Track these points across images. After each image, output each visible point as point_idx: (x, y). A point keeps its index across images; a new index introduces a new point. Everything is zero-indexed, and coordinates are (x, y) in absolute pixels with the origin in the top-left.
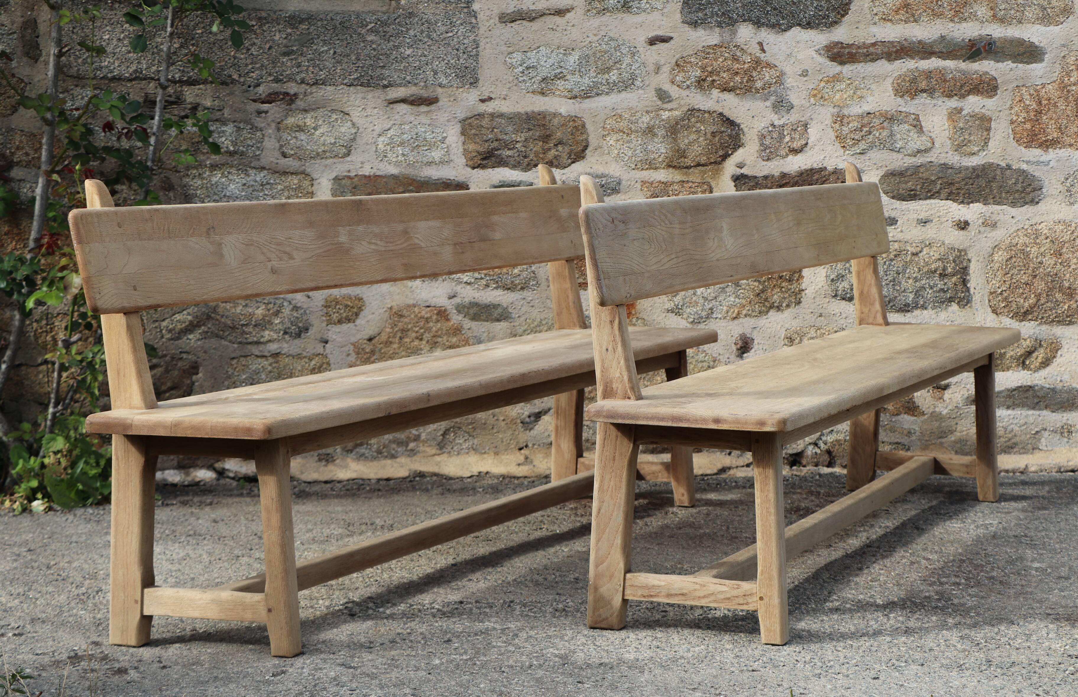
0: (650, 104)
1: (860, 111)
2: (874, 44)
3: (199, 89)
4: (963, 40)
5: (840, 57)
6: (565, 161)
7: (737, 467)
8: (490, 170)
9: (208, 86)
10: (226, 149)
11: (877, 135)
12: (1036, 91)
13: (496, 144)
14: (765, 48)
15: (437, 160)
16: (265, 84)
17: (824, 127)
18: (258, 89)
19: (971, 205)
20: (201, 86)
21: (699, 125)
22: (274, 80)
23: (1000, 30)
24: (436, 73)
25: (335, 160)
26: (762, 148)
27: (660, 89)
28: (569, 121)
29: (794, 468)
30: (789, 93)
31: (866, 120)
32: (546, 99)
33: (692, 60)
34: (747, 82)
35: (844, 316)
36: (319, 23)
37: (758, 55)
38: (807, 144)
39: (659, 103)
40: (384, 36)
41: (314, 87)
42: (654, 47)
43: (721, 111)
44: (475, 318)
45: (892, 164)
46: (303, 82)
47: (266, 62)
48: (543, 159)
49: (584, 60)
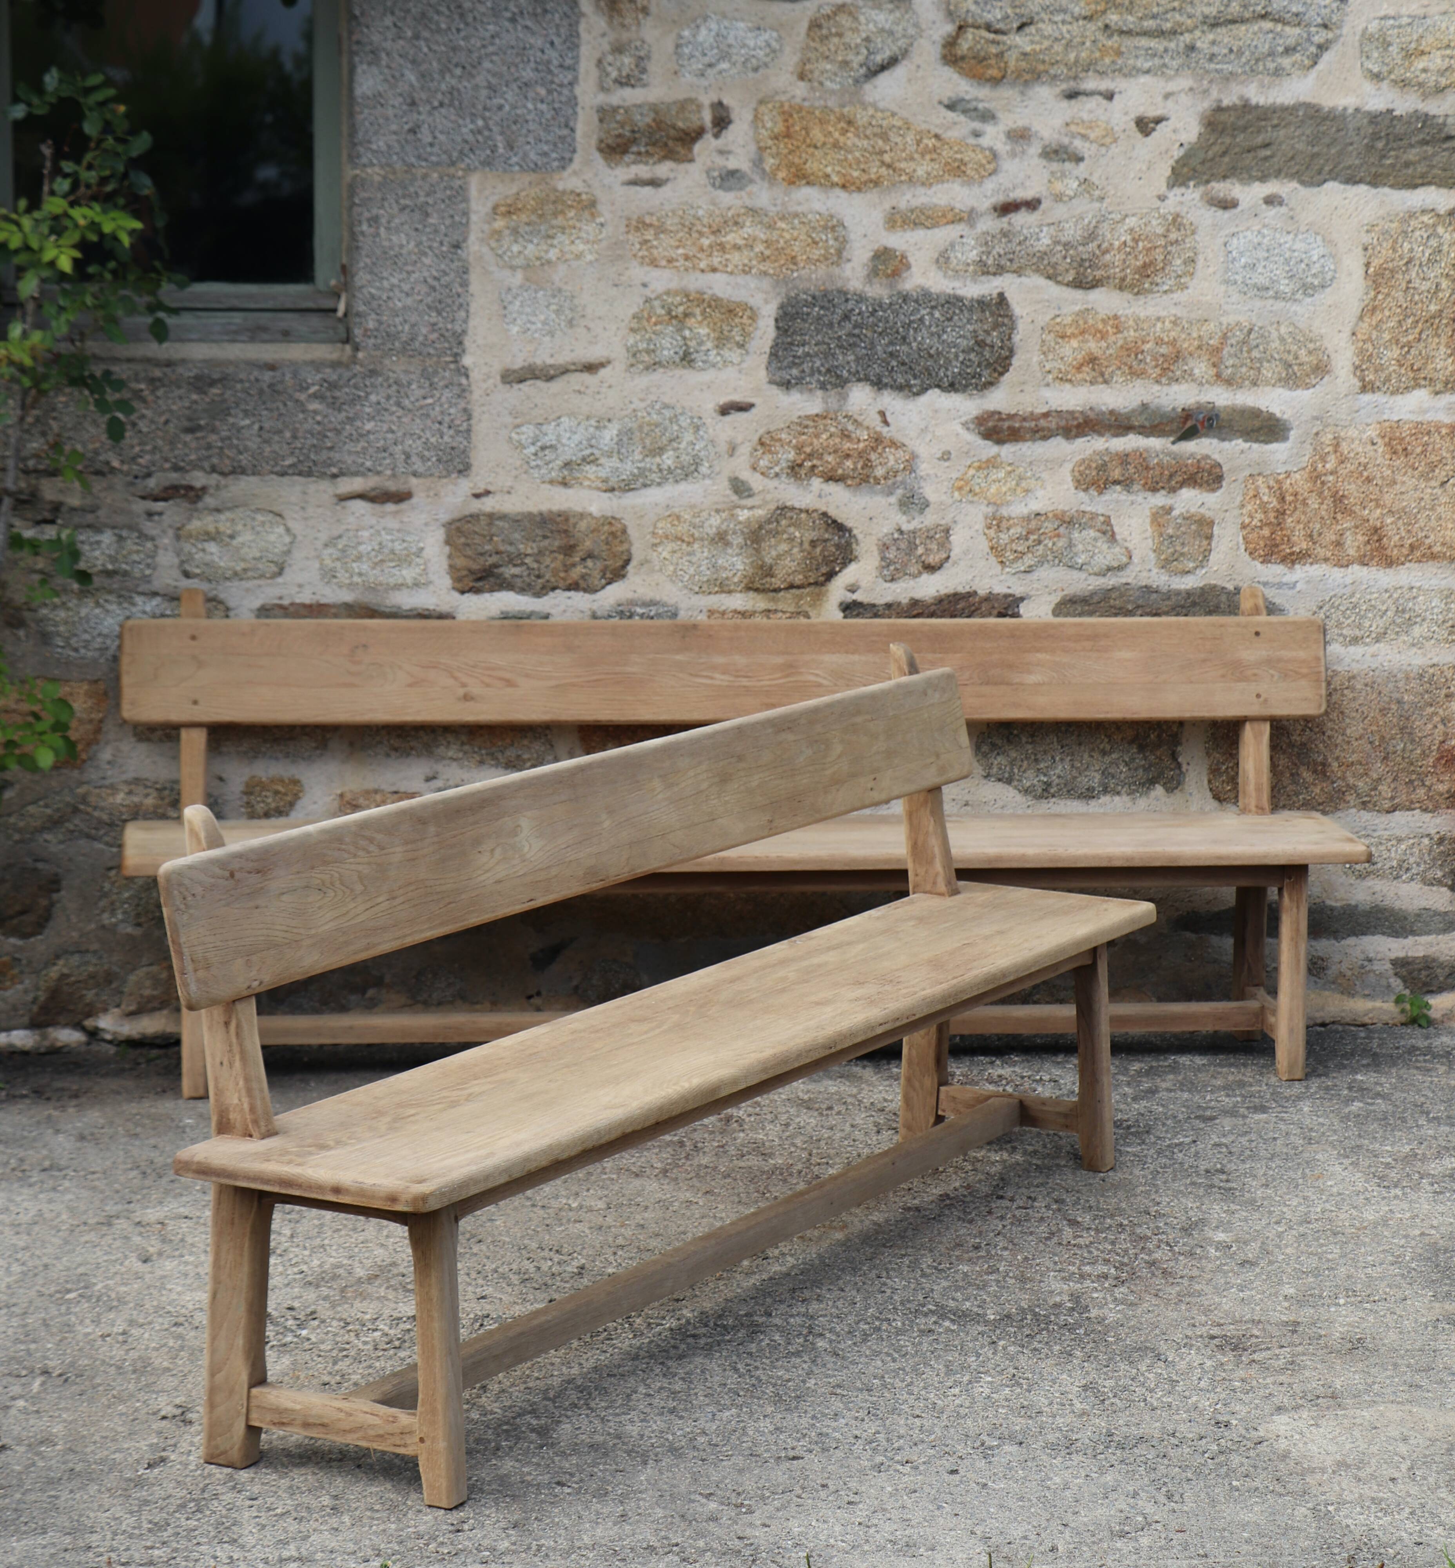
0: (721, 499)
1: (1025, 511)
2: (1046, 415)
3: (62, 482)
4: (1174, 409)
5: (998, 433)
6: (596, 582)
8: (487, 595)
10: (100, 568)
11: (1050, 545)
12: (1278, 482)
13: (494, 559)
14: (889, 420)
15: (409, 581)
16: (159, 474)
17: (973, 534)
18: (148, 480)
20: (65, 478)
21: (792, 529)
22: (172, 468)
23: (1225, 395)
24: (408, 456)
25: (261, 582)
26: (884, 564)
27: (736, 479)
28: (603, 525)
30: (923, 484)
31: (1033, 525)
32: (570, 492)
33: (783, 436)
34: (862, 468)
35: (1000, 803)
36: (239, 386)
37: (878, 429)
38: (948, 557)
39: (735, 498)
40: (333, 403)
41: (230, 477)
42: (728, 418)
43: (824, 509)
45: (1071, 587)
46: (214, 469)
47: (160, 443)
48: (564, 579)
49: (626, 436)
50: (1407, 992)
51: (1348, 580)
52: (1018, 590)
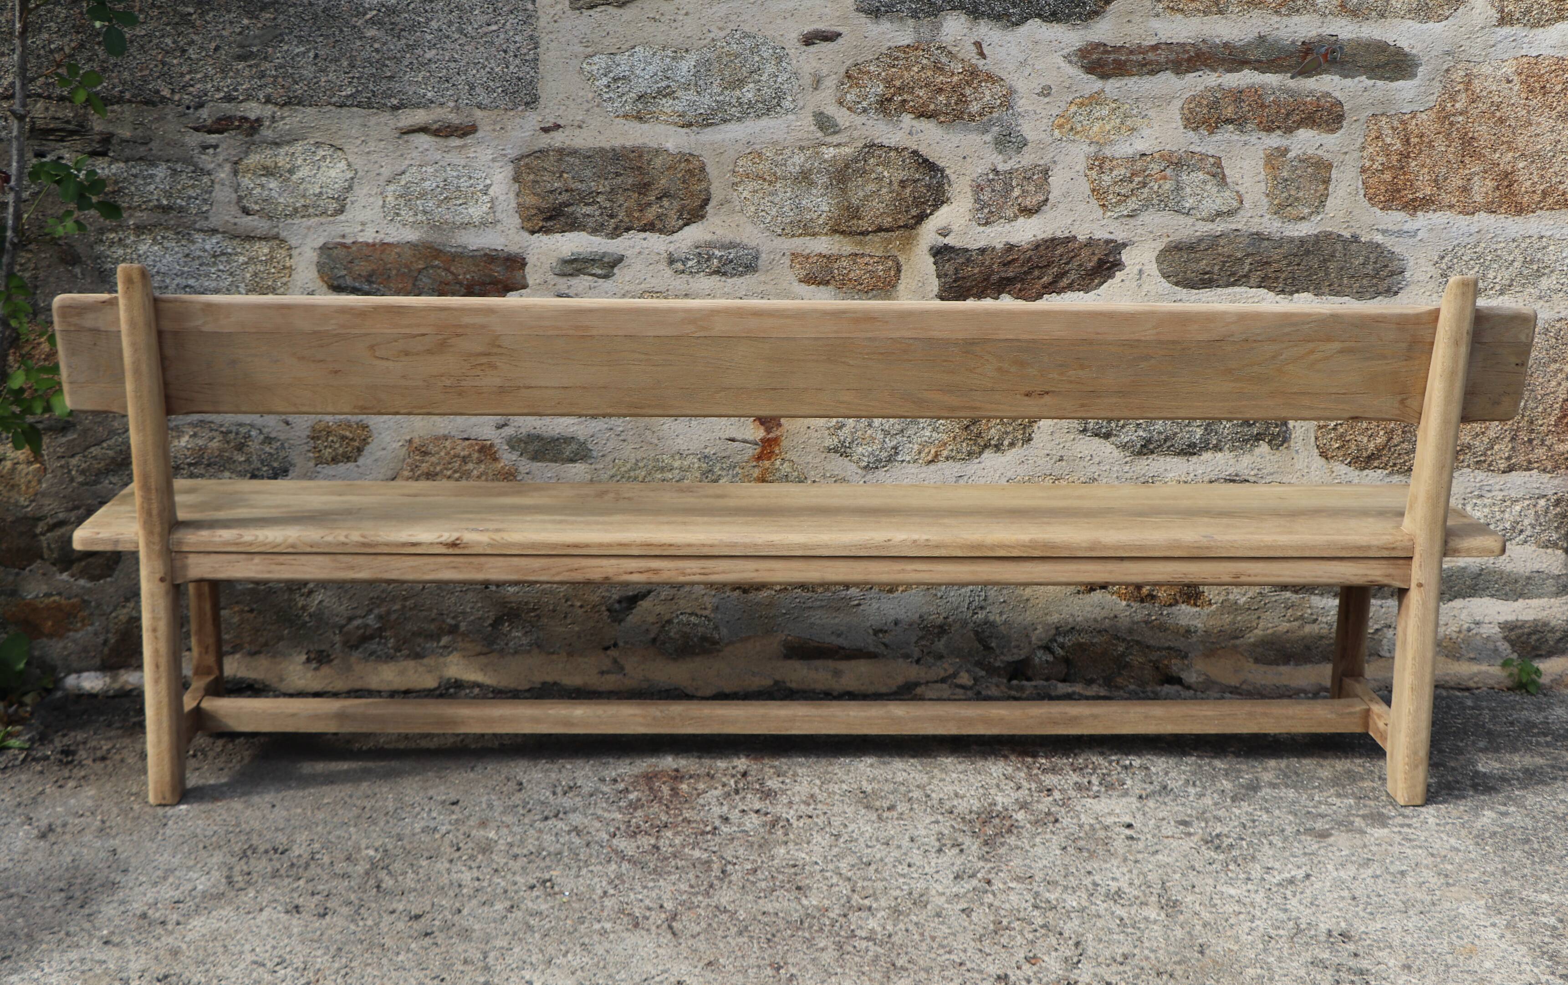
0: (805, 136)
1: (1130, 151)
2: (1155, 48)
3: (112, 111)
4: (1293, 42)
5: (1102, 66)
6: (674, 222)
7: (927, 682)
8: (558, 236)
9: (126, 107)
10: (156, 203)
11: (1156, 187)
12: (1403, 122)
13: (565, 197)
14: (985, 52)
15: (476, 220)
16: (211, 104)
17: (1074, 175)
18: (200, 111)
19: (1296, 295)
20: (115, 107)
21: (880, 169)
22: (225, 97)
23: (1350, 28)
24: (472, 88)
25: (323, 219)
26: (978, 206)
27: (821, 113)
28: (680, 162)
29: (1015, 682)
30: (1020, 121)
31: (1138, 166)
32: (645, 127)
33: (872, 68)
34: (956, 104)
35: (1096, 460)
36: (292, 10)
37: (974, 61)
38: (1047, 200)
39: (820, 134)
40: (392, 29)
41: (286, 108)
42: (812, 49)
43: (915, 147)
44: (536, 457)
45: (1177, 233)
46: (268, 100)
47: (211, 71)
48: (638, 219)
49: (704, 68)
50: (1515, 656)
51: (1474, 229)
52: (1120, 236)
